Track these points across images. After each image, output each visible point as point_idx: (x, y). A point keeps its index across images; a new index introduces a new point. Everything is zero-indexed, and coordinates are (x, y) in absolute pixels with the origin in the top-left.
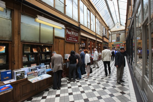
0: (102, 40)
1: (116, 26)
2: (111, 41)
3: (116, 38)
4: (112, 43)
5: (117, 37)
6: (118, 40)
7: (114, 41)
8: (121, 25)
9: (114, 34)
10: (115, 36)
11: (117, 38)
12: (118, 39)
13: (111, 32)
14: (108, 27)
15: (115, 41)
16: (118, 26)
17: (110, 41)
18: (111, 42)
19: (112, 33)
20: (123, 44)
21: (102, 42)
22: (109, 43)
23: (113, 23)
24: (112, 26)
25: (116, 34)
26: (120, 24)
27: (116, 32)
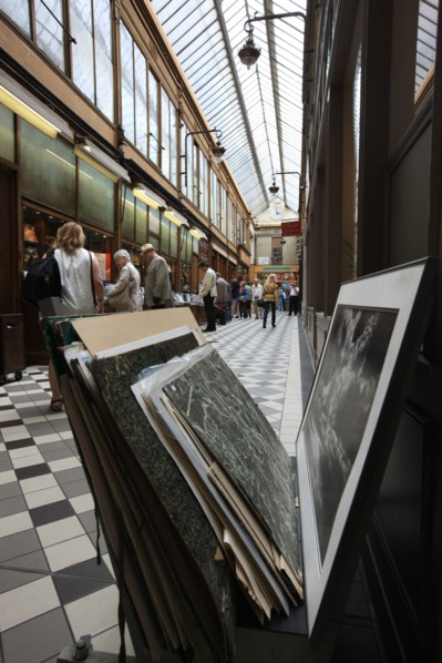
0: (237, 257)
1: (271, 208)
2: (255, 261)
3: (270, 250)
4: (258, 269)
5: (275, 246)
6: (278, 260)
7: (264, 260)
8: (286, 206)
9: (264, 236)
10: (266, 243)
11: (274, 250)
12: (277, 257)
13: (256, 229)
14: (249, 214)
15: (267, 263)
16: (279, 210)
17: (252, 262)
18: (255, 264)
19: (260, 232)
20: (292, 275)
21: (235, 262)
22: (251, 269)
23: (263, 199)
24: (260, 208)
25: (270, 239)
26: (283, 204)
27: (272, 232)
